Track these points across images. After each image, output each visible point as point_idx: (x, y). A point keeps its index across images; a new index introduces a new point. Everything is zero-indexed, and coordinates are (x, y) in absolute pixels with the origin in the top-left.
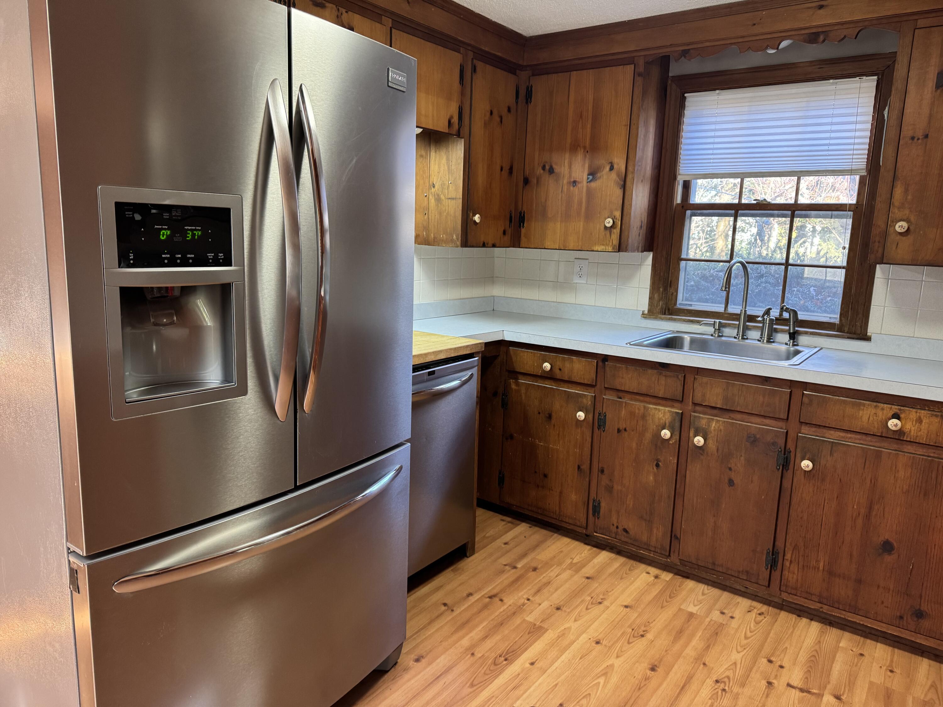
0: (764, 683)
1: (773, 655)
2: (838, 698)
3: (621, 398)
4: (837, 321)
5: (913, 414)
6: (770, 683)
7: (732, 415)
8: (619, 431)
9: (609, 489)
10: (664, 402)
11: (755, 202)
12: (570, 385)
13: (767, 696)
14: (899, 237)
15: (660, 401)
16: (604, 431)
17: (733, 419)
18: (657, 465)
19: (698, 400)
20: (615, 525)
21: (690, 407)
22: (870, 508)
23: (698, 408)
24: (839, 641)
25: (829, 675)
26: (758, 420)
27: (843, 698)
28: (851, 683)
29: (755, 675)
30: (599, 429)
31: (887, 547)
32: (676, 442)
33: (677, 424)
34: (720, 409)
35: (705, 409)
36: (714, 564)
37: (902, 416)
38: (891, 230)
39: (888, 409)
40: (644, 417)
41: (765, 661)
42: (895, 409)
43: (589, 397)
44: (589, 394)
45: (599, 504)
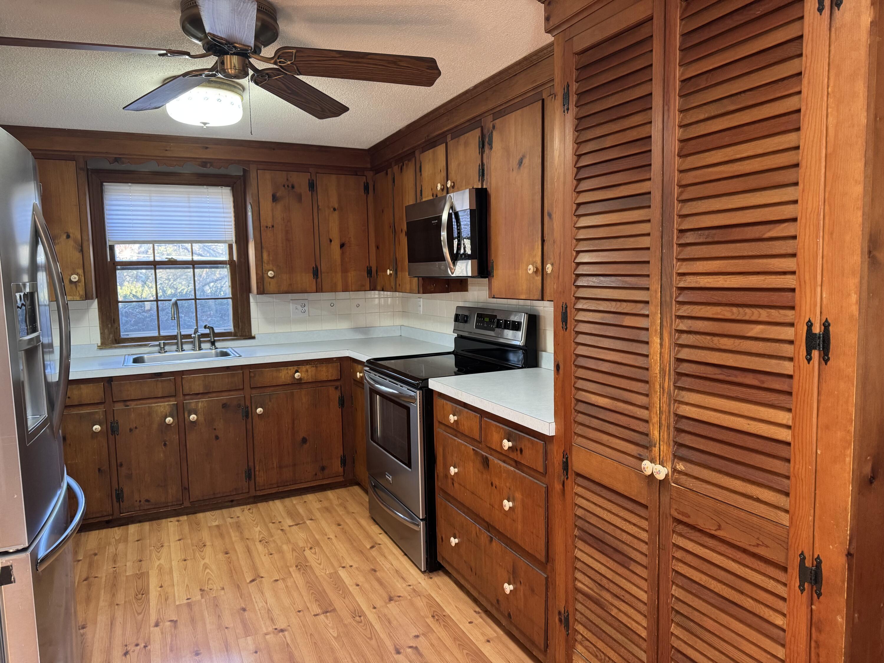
0: (279, 531)
1: (272, 520)
2: (311, 520)
3: (128, 406)
4: (233, 330)
5: (304, 368)
6: (282, 530)
7: (210, 395)
8: (131, 430)
9: (129, 477)
10: (162, 400)
11: (167, 260)
12: (80, 408)
13: (286, 534)
14: (270, 279)
15: (159, 400)
16: (118, 435)
17: (211, 398)
18: (165, 445)
19: (186, 391)
20: (138, 501)
21: (182, 398)
22: (293, 423)
23: (187, 397)
24: (292, 502)
25: (301, 515)
26: (226, 393)
27: (313, 518)
28: (311, 512)
29: (273, 531)
30: (112, 435)
31: (304, 440)
32: (176, 424)
33: (175, 412)
34: (202, 393)
35: (192, 397)
36: (214, 494)
37: (299, 371)
38: (265, 276)
39: (292, 369)
40: (149, 414)
41: (271, 524)
42: (296, 368)
43: (101, 413)
44: (99, 410)
45: (122, 491)
